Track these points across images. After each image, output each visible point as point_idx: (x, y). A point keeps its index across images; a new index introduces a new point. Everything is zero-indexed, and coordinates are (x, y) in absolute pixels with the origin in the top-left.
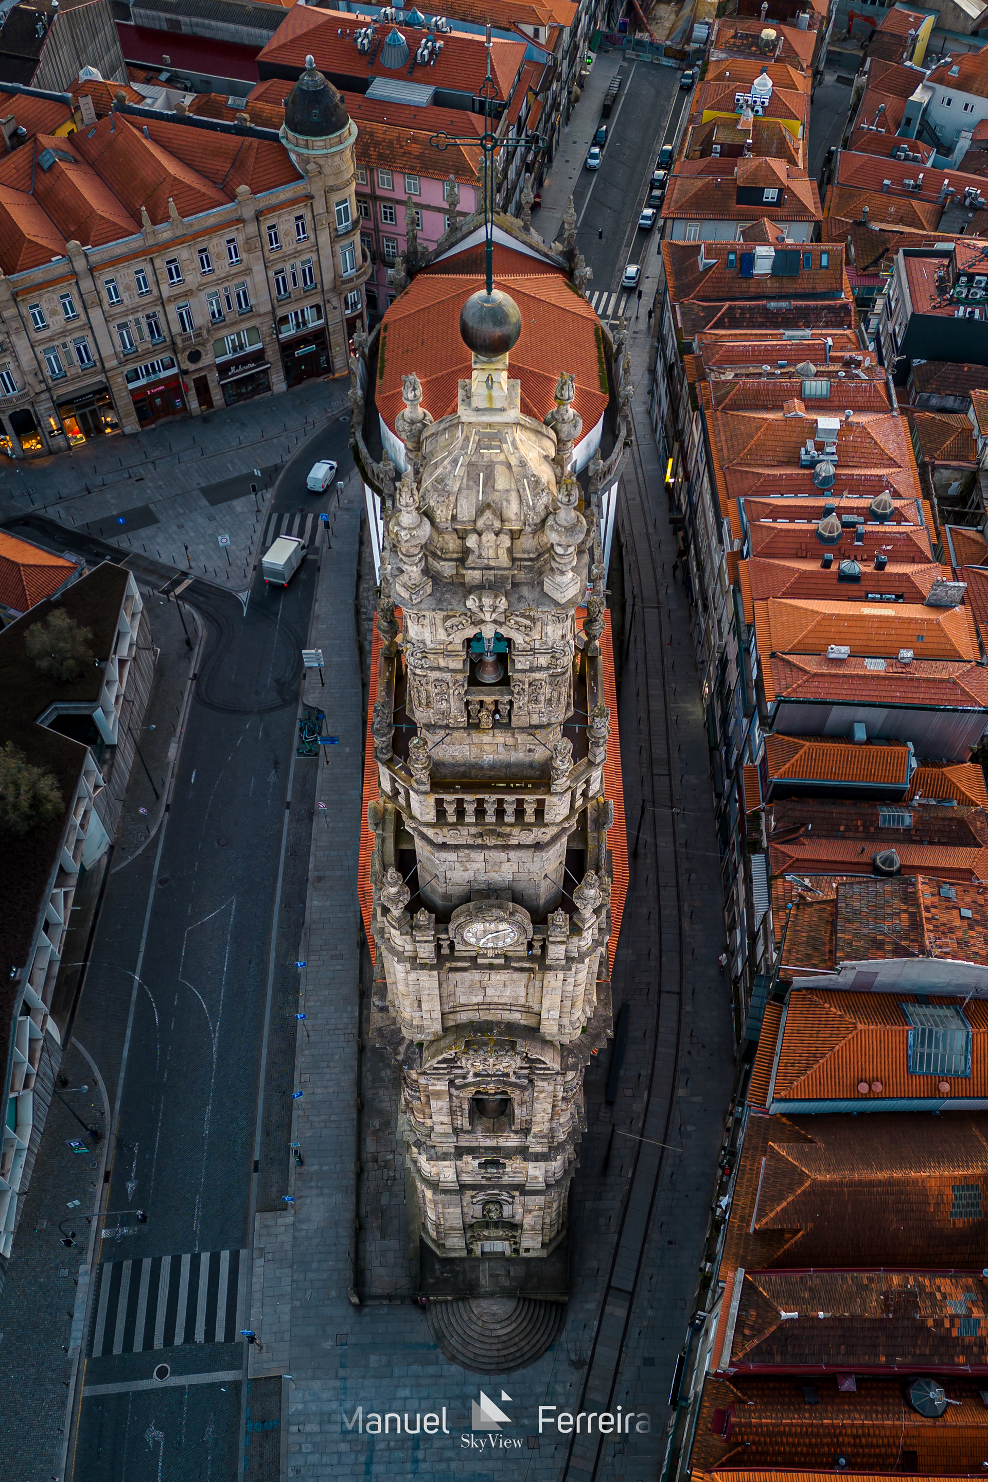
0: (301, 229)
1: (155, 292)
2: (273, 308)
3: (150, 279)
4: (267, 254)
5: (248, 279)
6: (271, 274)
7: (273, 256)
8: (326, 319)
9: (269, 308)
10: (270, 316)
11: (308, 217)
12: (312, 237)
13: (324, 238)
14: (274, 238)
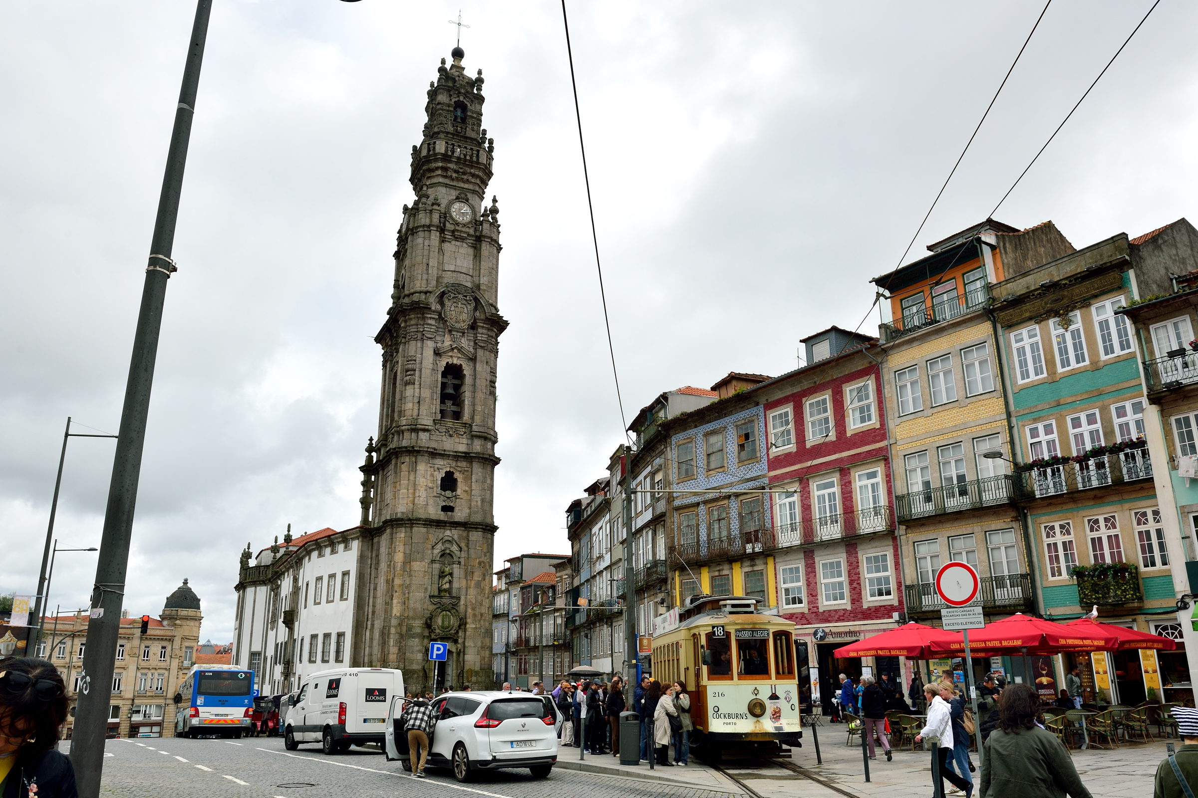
0: (163, 655)
1: (67, 660)
2: (134, 696)
3: (68, 650)
4: (140, 661)
5: (124, 672)
6: (139, 675)
7: (143, 664)
8: (164, 717)
9: (131, 696)
10: (130, 702)
11: (169, 649)
12: (168, 661)
13: (175, 664)
14: (146, 654)
